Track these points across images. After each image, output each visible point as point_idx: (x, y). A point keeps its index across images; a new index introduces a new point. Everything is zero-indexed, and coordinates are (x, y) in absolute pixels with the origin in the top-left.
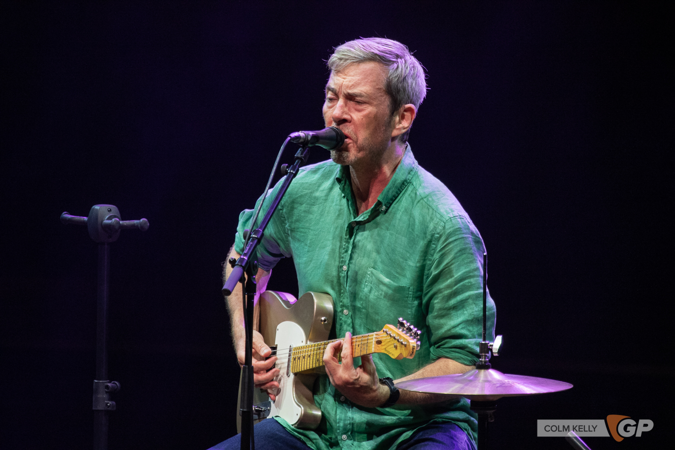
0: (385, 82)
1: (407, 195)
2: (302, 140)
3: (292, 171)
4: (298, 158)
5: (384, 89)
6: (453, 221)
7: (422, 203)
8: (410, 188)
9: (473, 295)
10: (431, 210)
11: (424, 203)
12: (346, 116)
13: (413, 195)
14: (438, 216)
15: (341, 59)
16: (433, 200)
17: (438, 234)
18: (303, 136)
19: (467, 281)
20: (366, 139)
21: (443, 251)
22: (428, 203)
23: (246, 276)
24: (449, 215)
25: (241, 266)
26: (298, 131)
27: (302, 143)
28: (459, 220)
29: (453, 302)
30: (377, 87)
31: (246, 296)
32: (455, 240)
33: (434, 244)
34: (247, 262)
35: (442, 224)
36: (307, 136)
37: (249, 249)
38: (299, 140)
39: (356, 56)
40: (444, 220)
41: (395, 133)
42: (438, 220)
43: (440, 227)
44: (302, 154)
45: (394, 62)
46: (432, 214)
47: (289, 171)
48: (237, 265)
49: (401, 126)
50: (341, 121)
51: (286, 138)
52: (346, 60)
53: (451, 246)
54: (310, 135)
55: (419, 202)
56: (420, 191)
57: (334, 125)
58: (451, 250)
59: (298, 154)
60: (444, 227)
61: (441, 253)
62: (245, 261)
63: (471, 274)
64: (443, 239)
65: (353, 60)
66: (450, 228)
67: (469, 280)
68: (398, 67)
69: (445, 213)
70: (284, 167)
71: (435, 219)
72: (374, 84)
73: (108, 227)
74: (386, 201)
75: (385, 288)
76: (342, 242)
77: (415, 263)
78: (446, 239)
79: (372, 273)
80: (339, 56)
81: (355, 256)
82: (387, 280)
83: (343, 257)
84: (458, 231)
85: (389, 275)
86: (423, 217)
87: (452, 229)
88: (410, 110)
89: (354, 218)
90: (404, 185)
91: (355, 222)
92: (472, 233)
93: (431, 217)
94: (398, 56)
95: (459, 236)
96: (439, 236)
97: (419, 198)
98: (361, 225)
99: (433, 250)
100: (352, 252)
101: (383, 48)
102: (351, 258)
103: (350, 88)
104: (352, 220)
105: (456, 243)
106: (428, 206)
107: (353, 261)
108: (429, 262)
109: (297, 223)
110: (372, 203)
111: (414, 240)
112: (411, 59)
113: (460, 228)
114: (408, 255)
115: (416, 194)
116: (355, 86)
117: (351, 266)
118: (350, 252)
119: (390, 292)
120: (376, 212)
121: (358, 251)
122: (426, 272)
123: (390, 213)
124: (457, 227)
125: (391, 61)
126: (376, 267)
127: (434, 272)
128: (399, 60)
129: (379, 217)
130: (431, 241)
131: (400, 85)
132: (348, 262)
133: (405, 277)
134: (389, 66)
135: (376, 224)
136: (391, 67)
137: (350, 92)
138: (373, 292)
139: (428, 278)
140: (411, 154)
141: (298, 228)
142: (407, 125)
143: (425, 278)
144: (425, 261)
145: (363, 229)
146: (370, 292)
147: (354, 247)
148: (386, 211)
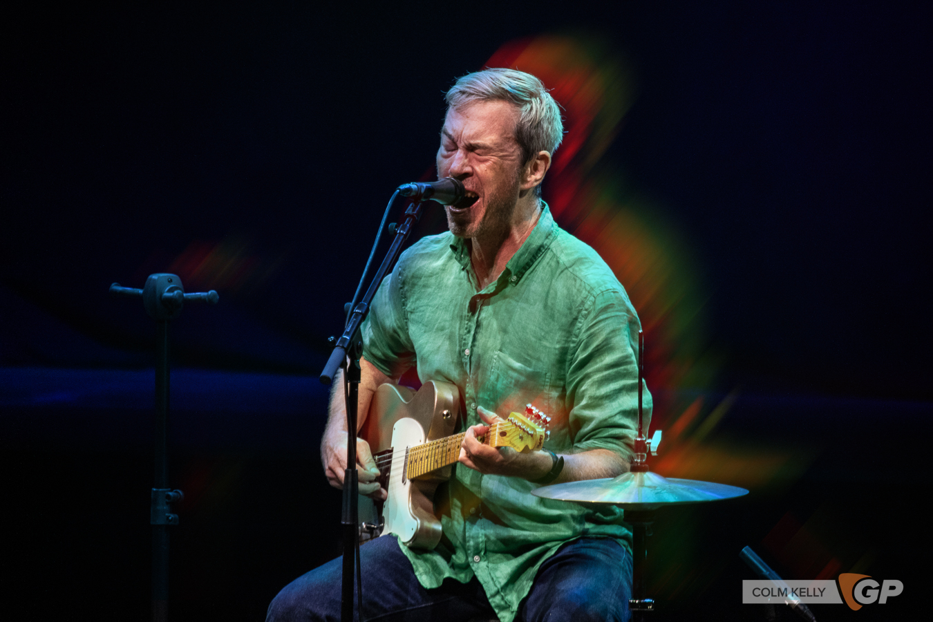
0: (515, 127)
1: (544, 263)
2: (413, 194)
4: (409, 215)
5: (514, 137)
6: (605, 295)
7: (566, 273)
8: (549, 255)
9: (627, 385)
10: (578, 281)
12: (467, 170)
13: (553, 264)
14: (588, 288)
16: (580, 269)
17: (586, 310)
19: (622, 367)
21: (592, 330)
22: (575, 273)
23: (348, 360)
24: (601, 288)
26: (409, 182)
28: (612, 294)
29: (604, 390)
31: (349, 383)
32: (607, 318)
33: (580, 322)
35: (592, 298)
38: (410, 194)
40: (594, 293)
41: (526, 186)
42: (587, 293)
43: (589, 303)
44: (414, 210)
45: (527, 101)
46: (580, 285)
49: (534, 178)
50: (461, 176)
51: (395, 190)
53: (601, 325)
55: (562, 272)
56: (564, 259)
58: (602, 329)
59: (410, 210)
60: (594, 303)
61: (589, 333)
66: (601, 303)
67: (625, 367)
68: (532, 108)
69: (596, 285)
71: (584, 292)
72: (502, 131)
73: (170, 300)
74: (517, 270)
75: (515, 375)
76: (463, 322)
77: (553, 344)
78: (595, 317)
79: (498, 356)
80: (462, 89)
81: (479, 337)
82: (517, 365)
83: (465, 340)
84: (612, 307)
85: (519, 358)
86: (568, 289)
87: (603, 305)
88: (544, 158)
89: (478, 291)
90: (540, 251)
91: (480, 295)
92: (628, 311)
93: (578, 290)
94: (532, 95)
95: (613, 314)
96: (586, 312)
97: (562, 267)
98: (486, 299)
99: (578, 329)
100: (476, 333)
101: (514, 83)
102: (474, 339)
103: (472, 137)
104: (476, 293)
105: (607, 322)
106: (575, 278)
107: (477, 343)
108: (572, 345)
109: (418, 302)
110: (497, 274)
111: (552, 317)
112: (547, 98)
113: (613, 304)
114: (543, 334)
115: (558, 262)
116: (477, 135)
117: (475, 349)
118: (472, 332)
119: (522, 379)
120: (504, 283)
121: (482, 331)
122: (569, 357)
123: (523, 284)
124: (610, 303)
125: (523, 101)
126: (504, 349)
127: (582, 356)
128: (533, 100)
129: (508, 290)
130: (576, 319)
131: (533, 131)
132: (470, 344)
133: (538, 359)
134: (521, 106)
135: (505, 297)
136: (524, 109)
137: (472, 142)
138: (500, 380)
139: (571, 364)
140: (549, 215)
141: (417, 308)
142: (539, 175)
143: (567, 364)
144: (567, 342)
145: (489, 304)
146: (497, 380)
147: (478, 325)
148: (517, 282)
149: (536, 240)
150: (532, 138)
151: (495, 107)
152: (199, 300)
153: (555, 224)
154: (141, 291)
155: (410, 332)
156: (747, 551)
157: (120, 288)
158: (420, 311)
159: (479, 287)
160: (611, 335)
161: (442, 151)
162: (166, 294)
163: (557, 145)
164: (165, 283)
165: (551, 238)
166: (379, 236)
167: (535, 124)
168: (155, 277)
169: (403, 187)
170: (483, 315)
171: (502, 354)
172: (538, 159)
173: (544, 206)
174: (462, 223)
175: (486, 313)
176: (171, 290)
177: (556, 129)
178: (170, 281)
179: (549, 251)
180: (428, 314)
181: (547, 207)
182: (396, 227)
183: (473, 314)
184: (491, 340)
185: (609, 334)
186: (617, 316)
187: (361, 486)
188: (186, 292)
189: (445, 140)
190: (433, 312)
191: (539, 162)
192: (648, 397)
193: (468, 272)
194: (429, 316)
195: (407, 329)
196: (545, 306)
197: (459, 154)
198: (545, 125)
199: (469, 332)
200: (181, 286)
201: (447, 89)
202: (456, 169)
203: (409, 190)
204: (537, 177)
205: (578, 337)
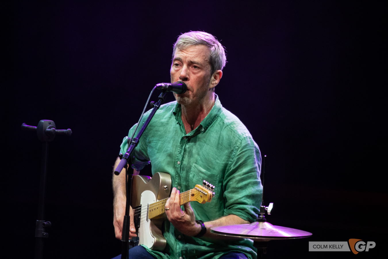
0: (209, 56)
1: (217, 123)
2: (163, 88)
3: (156, 106)
4: (160, 98)
5: (208, 60)
6: (246, 140)
7: (227, 128)
8: (219, 119)
9: (252, 182)
10: (233, 132)
11: (229, 128)
12: (187, 76)
13: (221, 123)
14: (238, 136)
15: (184, 43)
16: (234, 127)
17: (237, 147)
18: (164, 85)
19: (250, 174)
20: (198, 90)
21: (239, 156)
22: (231, 128)
24: (243, 136)
25: (126, 158)
26: (161, 83)
27: (163, 89)
28: (249, 139)
29: (240, 185)
30: (206, 59)
31: (128, 176)
32: (246, 151)
33: (235, 152)
34: (129, 156)
35: (240, 141)
36: (166, 86)
37: (131, 149)
38: (161, 88)
39: (194, 42)
40: (241, 139)
41: (211, 86)
42: (238, 138)
43: (239, 143)
44: (162, 96)
45: (213, 46)
46: (234, 134)
47: (155, 106)
48: (124, 158)
49: (214, 82)
51: (154, 86)
52: (188, 43)
53: (243, 154)
54: (167, 85)
55: (225, 127)
56: (226, 121)
58: (243, 156)
59: (160, 96)
60: (241, 143)
61: (238, 157)
62: (128, 156)
63: (253, 170)
64: (240, 150)
65: (193, 43)
66: (244, 143)
67: (251, 173)
69: (241, 135)
70: (152, 103)
71: (236, 138)
72: (204, 57)
74: (205, 126)
75: (202, 175)
76: (177, 148)
77: (222, 161)
79: (195, 166)
81: (186, 156)
82: (204, 170)
83: (178, 157)
84: (248, 145)
85: (205, 168)
86: (229, 136)
87: (245, 144)
88: (219, 73)
89: (185, 134)
90: (216, 117)
91: (186, 136)
93: (233, 137)
95: (249, 148)
96: (238, 148)
97: (225, 125)
99: (234, 155)
100: (184, 154)
102: (183, 157)
105: (246, 152)
106: (231, 131)
107: (184, 159)
108: (230, 163)
109: (153, 138)
110: (196, 127)
111: (221, 149)
113: (249, 144)
114: (217, 157)
115: (223, 123)
117: (183, 162)
119: (205, 177)
120: (198, 131)
121: (187, 153)
122: (228, 168)
123: (207, 132)
124: (248, 143)
126: (197, 163)
127: (233, 168)
128: (215, 45)
129: (200, 135)
130: (233, 150)
131: (216, 59)
132: (181, 159)
133: (214, 169)
138: (195, 177)
139: (228, 171)
140: (219, 101)
141: (153, 141)
142: (217, 82)
143: (226, 171)
144: (228, 161)
145: (190, 141)
146: (193, 177)
147: (185, 151)
148: (204, 132)
149: (214, 112)
151: (201, 47)
153: (221, 105)
155: (148, 152)
158: (154, 142)
160: (247, 159)
167: (217, 56)
170: (187, 146)
171: (196, 165)
172: (217, 74)
175: (189, 145)
179: (219, 117)
180: (159, 144)
181: (217, 96)
183: (183, 145)
185: (246, 158)
186: (250, 149)
190: (162, 144)
191: (217, 75)
193: (180, 125)
194: (160, 145)
195: (147, 150)
196: (218, 144)
197: (184, 68)
199: (180, 153)
204: (215, 82)
205: (233, 159)
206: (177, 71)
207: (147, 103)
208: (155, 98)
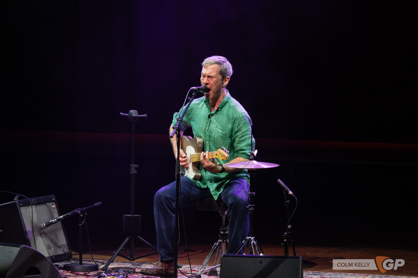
0: (220, 71)
1: (227, 106)
4: (193, 95)
5: (220, 73)
8: (228, 104)
9: (248, 137)
10: (235, 110)
12: (208, 82)
13: (229, 106)
15: (206, 63)
16: (236, 107)
18: (195, 88)
19: (246, 133)
23: (177, 132)
24: (241, 112)
25: (176, 129)
27: (195, 91)
28: (244, 113)
29: (242, 139)
30: (218, 72)
32: (243, 120)
40: (239, 113)
41: (224, 85)
42: (237, 113)
45: (223, 64)
50: (206, 84)
51: (190, 89)
54: (197, 88)
55: (231, 108)
56: (232, 104)
57: (204, 85)
58: (242, 123)
59: (193, 94)
60: (239, 116)
61: (238, 124)
63: (248, 130)
64: (239, 119)
65: (210, 63)
68: (224, 66)
73: (134, 117)
74: (221, 107)
75: (220, 134)
76: (206, 121)
77: (230, 126)
78: (240, 120)
80: (206, 62)
81: (211, 125)
82: (221, 131)
86: (233, 112)
87: (242, 116)
88: (228, 78)
90: (227, 102)
92: (248, 118)
93: (235, 113)
94: (224, 62)
97: (231, 106)
98: (212, 115)
99: (236, 123)
100: (210, 123)
101: (219, 60)
102: (209, 125)
103: (209, 74)
104: (210, 114)
106: (234, 109)
107: (210, 126)
110: (216, 108)
111: (229, 119)
112: (228, 63)
113: (244, 116)
114: (227, 124)
116: (210, 73)
117: (210, 128)
118: (209, 123)
119: (222, 135)
120: (217, 111)
121: (211, 123)
122: (234, 130)
125: (222, 64)
126: (217, 127)
127: (236, 130)
128: (224, 63)
129: (218, 112)
130: (235, 120)
131: (225, 71)
132: (208, 126)
133: (226, 130)
134: (221, 65)
135: (218, 114)
136: (222, 66)
137: (209, 75)
138: (216, 135)
139: (234, 132)
140: (229, 93)
141: (193, 117)
143: (233, 131)
144: (233, 126)
145: (213, 116)
146: (215, 135)
147: (210, 121)
148: (221, 110)
149: (225, 100)
150: (224, 73)
151: (215, 65)
152: (142, 117)
153: (230, 96)
154: (127, 115)
156: (279, 180)
157: (122, 114)
159: (211, 112)
161: (202, 78)
162: (134, 115)
163: (231, 75)
164: (134, 113)
165: (229, 99)
166: (185, 100)
167: (225, 69)
168: (131, 111)
169: (192, 88)
170: (212, 119)
171: (216, 129)
173: (227, 91)
174: (208, 97)
175: (213, 118)
176: (135, 114)
177: (231, 71)
178: (135, 112)
179: (229, 102)
181: (228, 91)
182: (190, 98)
183: (209, 118)
184: (214, 125)
186: (246, 119)
187: (181, 164)
188: (139, 115)
189: (202, 75)
191: (226, 79)
192: (253, 139)
193: (208, 108)
194: (197, 120)
195: (190, 122)
196: (228, 117)
197: (206, 78)
198: (228, 70)
199: (208, 123)
200: (137, 113)
201: (202, 63)
202: (205, 82)
203: (193, 89)
204: (226, 83)
205: (236, 125)
206: (203, 79)
207: (186, 98)
208: (190, 95)
